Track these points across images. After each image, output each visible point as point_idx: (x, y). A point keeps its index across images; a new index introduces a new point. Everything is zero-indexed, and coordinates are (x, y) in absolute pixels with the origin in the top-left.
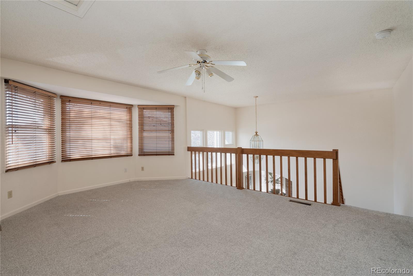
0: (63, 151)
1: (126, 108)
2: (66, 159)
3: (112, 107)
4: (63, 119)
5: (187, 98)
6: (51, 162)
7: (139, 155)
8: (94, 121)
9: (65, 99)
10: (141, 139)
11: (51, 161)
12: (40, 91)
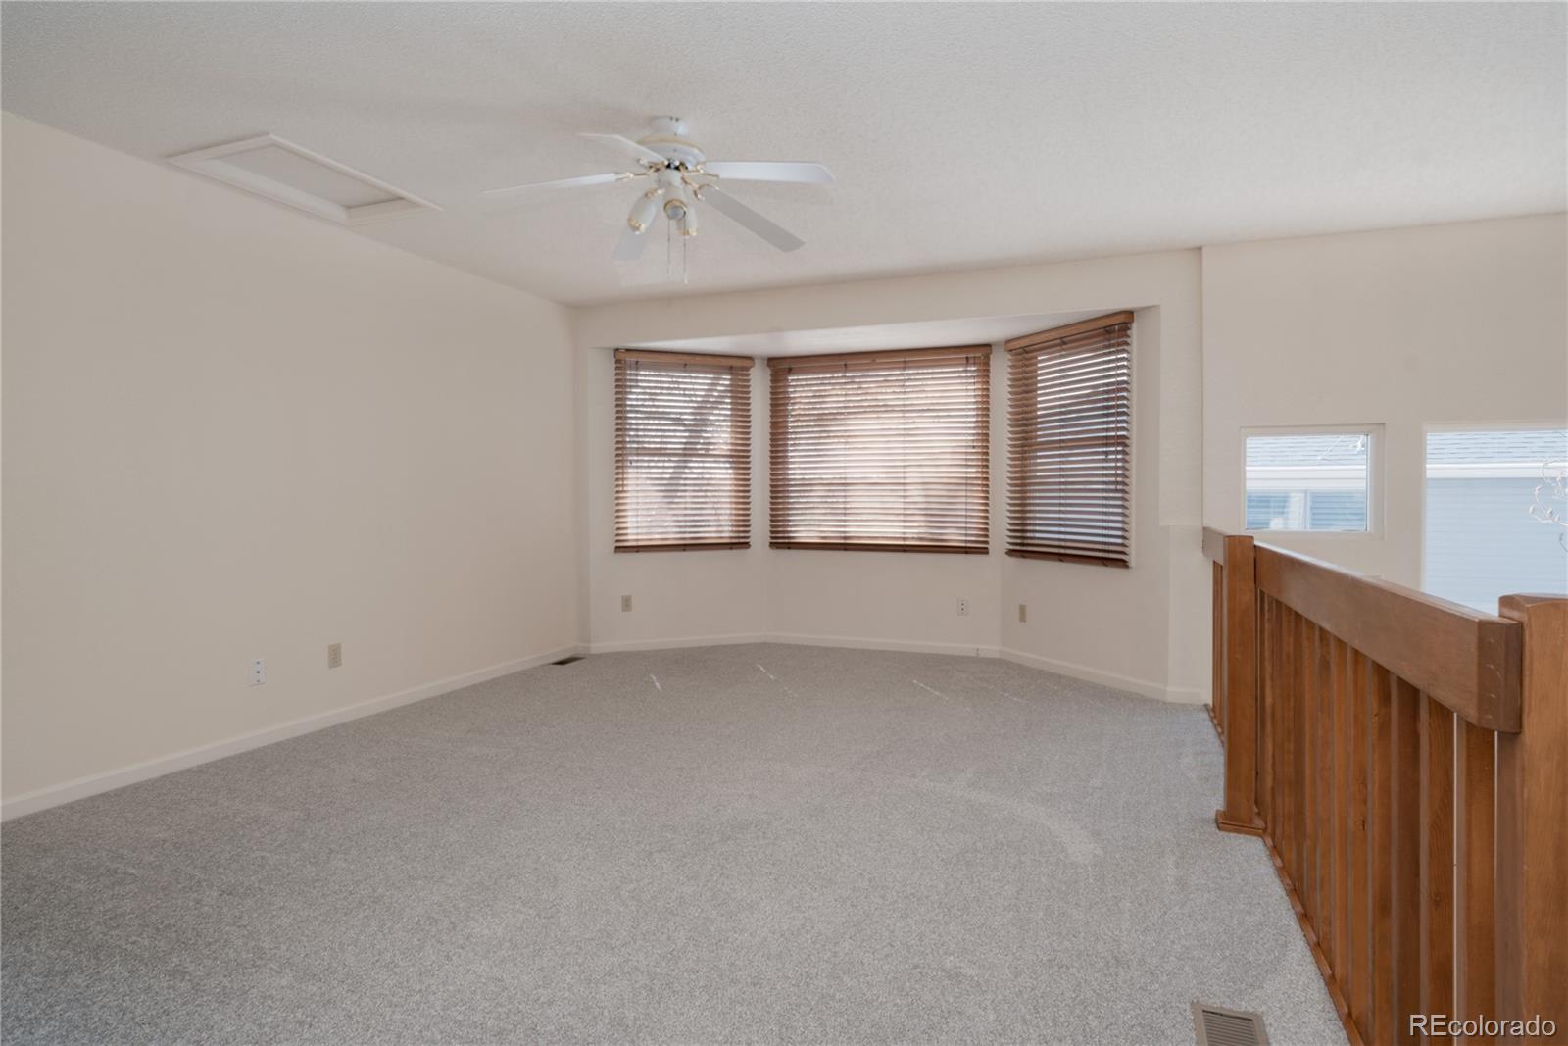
0: (775, 517)
1: (965, 361)
2: (782, 542)
3: (910, 368)
4: (775, 425)
5: (1204, 250)
6: (740, 544)
7: (1011, 553)
8: (855, 424)
9: (782, 367)
10: (1022, 483)
11: (742, 541)
12: (698, 358)
